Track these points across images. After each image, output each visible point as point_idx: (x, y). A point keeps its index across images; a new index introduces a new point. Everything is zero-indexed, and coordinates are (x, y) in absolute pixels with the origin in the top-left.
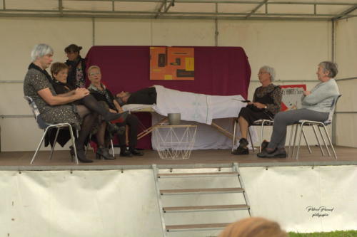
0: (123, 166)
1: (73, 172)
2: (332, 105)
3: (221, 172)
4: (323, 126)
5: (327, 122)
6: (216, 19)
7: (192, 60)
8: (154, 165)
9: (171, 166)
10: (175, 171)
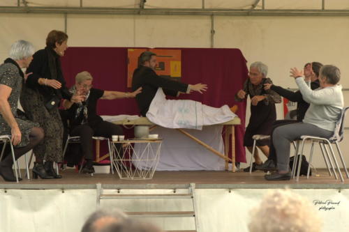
0: (65, 186)
1: (8, 191)
2: (338, 119)
3: (176, 193)
4: (327, 143)
5: (332, 138)
6: (212, 15)
7: (179, 64)
8: (99, 185)
9: (118, 186)
10: (123, 191)
